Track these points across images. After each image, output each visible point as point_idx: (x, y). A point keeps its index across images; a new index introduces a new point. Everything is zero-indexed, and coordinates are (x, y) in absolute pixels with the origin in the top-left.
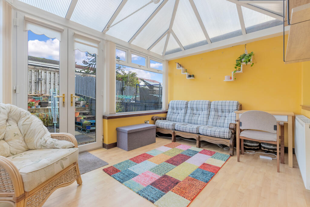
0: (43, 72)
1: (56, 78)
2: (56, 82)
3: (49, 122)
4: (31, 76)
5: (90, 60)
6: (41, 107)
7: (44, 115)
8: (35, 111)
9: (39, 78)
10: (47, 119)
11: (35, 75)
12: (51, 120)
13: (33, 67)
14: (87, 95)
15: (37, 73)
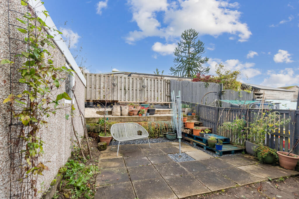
0: (145, 80)
1: (155, 85)
2: (155, 89)
3: (160, 133)
4: (137, 84)
5: (177, 66)
6: (150, 115)
7: (156, 124)
8: (147, 119)
9: (143, 85)
10: (158, 129)
11: (139, 83)
12: (162, 129)
13: (137, 75)
14: (193, 102)
15: (141, 81)
